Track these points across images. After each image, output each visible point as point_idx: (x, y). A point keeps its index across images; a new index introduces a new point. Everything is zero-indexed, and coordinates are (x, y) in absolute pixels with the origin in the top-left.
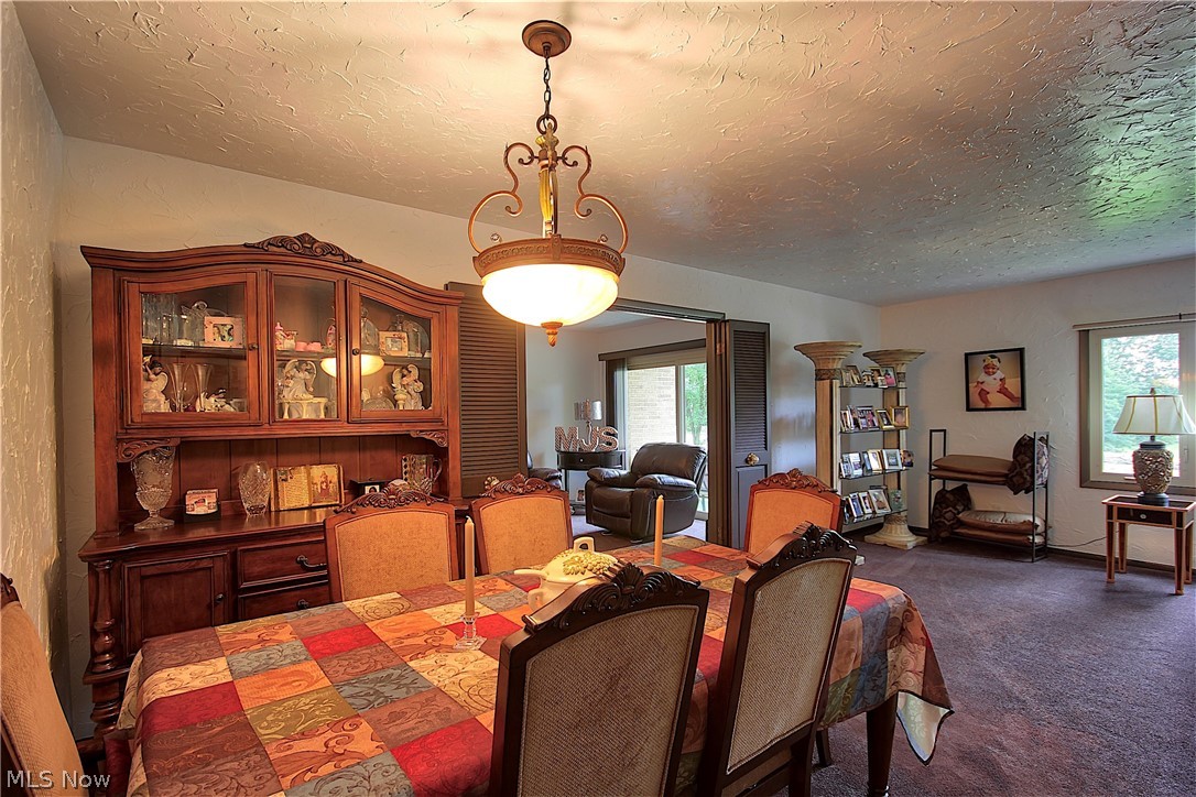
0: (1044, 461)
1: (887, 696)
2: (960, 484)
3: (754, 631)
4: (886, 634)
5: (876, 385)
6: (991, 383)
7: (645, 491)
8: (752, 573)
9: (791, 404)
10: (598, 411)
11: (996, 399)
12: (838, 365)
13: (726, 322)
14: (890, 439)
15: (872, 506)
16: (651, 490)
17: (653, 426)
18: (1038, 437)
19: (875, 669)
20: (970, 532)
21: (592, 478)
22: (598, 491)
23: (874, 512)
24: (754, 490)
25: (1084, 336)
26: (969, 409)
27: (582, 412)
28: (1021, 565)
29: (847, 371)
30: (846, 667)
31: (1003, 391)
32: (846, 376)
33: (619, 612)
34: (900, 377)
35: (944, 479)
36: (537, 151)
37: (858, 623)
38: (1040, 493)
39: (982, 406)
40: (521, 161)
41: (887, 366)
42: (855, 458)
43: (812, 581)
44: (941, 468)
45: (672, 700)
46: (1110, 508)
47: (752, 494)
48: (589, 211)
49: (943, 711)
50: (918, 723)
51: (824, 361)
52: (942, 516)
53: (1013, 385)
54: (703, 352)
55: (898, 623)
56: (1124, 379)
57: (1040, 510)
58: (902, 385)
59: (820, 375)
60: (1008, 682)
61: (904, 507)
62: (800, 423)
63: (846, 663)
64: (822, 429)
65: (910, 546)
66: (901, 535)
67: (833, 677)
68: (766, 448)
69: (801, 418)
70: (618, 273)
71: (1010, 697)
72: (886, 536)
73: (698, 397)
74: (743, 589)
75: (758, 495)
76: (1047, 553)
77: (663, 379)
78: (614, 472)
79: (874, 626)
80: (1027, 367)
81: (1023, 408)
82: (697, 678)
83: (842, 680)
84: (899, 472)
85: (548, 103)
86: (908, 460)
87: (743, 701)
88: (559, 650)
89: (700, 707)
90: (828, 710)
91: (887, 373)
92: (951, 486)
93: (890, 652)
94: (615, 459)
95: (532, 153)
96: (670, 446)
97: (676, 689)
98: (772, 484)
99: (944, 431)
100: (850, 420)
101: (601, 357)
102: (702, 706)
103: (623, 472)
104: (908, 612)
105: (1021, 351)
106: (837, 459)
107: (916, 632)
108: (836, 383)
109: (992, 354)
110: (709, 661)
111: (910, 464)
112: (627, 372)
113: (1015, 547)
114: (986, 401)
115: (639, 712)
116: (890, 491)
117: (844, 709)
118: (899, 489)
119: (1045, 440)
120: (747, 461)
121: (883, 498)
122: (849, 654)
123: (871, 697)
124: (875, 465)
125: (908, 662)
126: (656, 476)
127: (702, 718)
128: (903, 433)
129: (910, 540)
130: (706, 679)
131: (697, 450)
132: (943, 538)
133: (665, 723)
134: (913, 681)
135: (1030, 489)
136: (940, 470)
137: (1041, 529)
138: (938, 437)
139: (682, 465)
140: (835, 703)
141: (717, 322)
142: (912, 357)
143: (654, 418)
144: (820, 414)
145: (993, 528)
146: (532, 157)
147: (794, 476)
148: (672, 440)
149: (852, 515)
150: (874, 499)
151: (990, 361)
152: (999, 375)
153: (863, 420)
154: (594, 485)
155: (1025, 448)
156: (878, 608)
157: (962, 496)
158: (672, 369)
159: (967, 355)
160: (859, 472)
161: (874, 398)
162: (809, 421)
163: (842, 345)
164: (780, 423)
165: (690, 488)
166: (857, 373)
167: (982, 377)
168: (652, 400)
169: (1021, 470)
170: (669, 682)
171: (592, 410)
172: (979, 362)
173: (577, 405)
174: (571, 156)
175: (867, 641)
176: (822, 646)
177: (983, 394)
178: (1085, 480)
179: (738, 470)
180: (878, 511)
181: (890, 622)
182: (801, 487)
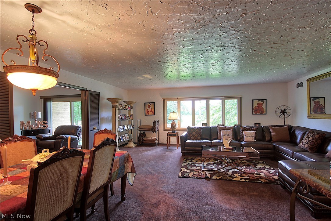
0: (158, 126)
1: (125, 174)
2: (144, 131)
3: (95, 161)
4: (124, 161)
5: (126, 109)
6: (149, 109)
7: (60, 140)
8: (95, 148)
9: (106, 113)
10: (40, 115)
11: (150, 113)
12: (117, 104)
13: (87, 91)
14: (130, 122)
15: (125, 138)
16: (62, 140)
17: (62, 120)
18: (157, 121)
19: (122, 169)
20: (146, 142)
21: (38, 138)
22: (40, 142)
23: (126, 140)
24: (95, 134)
25: (164, 100)
26: (145, 115)
27: (33, 116)
28: (154, 147)
29: (119, 106)
30: (115, 169)
31: (151, 111)
32: (119, 107)
33: (63, 158)
34: (131, 107)
35: (141, 131)
36: (29, 39)
37: (118, 159)
38: (157, 132)
39: (148, 114)
40: (23, 40)
41: (129, 105)
42: (121, 127)
43: (107, 150)
44: (140, 128)
45: (76, 179)
46: (168, 134)
47: (95, 135)
48: (47, 60)
49: (135, 174)
50: (130, 178)
51: (114, 103)
52: (140, 139)
53: (153, 110)
54: (80, 98)
55: (127, 159)
56: (175, 109)
57: (157, 136)
58: (132, 109)
59: (113, 106)
60: (149, 169)
61: (133, 138)
62: (108, 118)
63: (116, 168)
64: (113, 120)
65: (134, 147)
66: (132, 145)
67: (113, 171)
68: (99, 125)
69: (108, 117)
70: (57, 78)
71: (149, 172)
72: (128, 145)
73: (77, 111)
74: (93, 152)
75: (96, 136)
76: (159, 144)
77: (65, 106)
78: (47, 135)
79: (122, 159)
80: (155, 106)
81: (155, 115)
82: (81, 175)
83: (115, 172)
84: (131, 130)
85: (33, 26)
86: (133, 127)
87: (93, 177)
88: (47, 168)
89: (82, 181)
90: (112, 178)
91: (129, 106)
92: (142, 132)
93: (125, 165)
94: (47, 131)
95: (27, 39)
96: (68, 126)
97: (77, 176)
98: (100, 133)
99: (141, 120)
100: (120, 118)
101: (41, 97)
102: (83, 181)
103: (51, 135)
104: (129, 156)
105: (154, 103)
106: (117, 127)
107: (130, 160)
108: (117, 108)
109: (149, 103)
110: (84, 171)
111: (134, 128)
112: (52, 103)
113: (153, 144)
114: (148, 113)
115: (67, 182)
116: (130, 134)
117: (116, 178)
118: (131, 133)
119: (158, 121)
120: (93, 129)
121: (128, 136)
122: (117, 166)
123: (122, 175)
124: (126, 128)
125: (129, 166)
126: (64, 135)
127: (83, 184)
128: (132, 120)
129: (134, 145)
130: (84, 175)
131: (78, 127)
132: (140, 144)
133: (74, 184)
134: (130, 170)
135: (156, 132)
136: (140, 129)
137: (157, 140)
138: (139, 121)
139: (73, 131)
140: (113, 177)
141: (85, 91)
142: (134, 103)
143: (62, 118)
144: (113, 116)
145: (150, 141)
146: (27, 40)
147: (105, 130)
148: (69, 124)
149: (121, 141)
150: (126, 137)
151: (149, 105)
152: (151, 108)
153: (123, 118)
154: (39, 140)
155: (155, 123)
156: (123, 156)
157: (144, 134)
158: (69, 103)
159: (145, 103)
160: (122, 130)
161: (126, 112)
162: (110, 118)
163: (118, 99)
164: (103, 119)
165: (76, 138)
166: (122, 106)
167: (148, 108)
168: (61, 112)
169: (154, 128)
170: (75, 174)
171: (38, 115)
172: (147, 105)
173: (31, 114)
174: (41, 43)
175: (120, 163)
176: (110, 164)
177: (148, 112)
178: (164, 130)
179: (91, 131)
180: (127, 139)
181: (125, 158)
182: (107, 133)
